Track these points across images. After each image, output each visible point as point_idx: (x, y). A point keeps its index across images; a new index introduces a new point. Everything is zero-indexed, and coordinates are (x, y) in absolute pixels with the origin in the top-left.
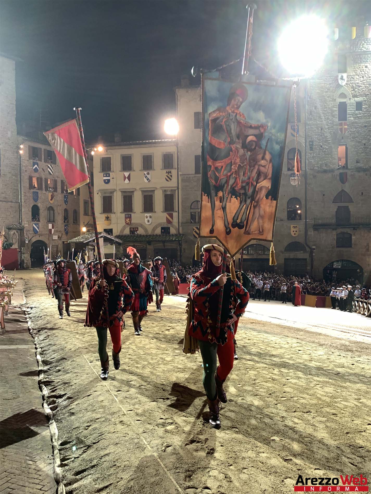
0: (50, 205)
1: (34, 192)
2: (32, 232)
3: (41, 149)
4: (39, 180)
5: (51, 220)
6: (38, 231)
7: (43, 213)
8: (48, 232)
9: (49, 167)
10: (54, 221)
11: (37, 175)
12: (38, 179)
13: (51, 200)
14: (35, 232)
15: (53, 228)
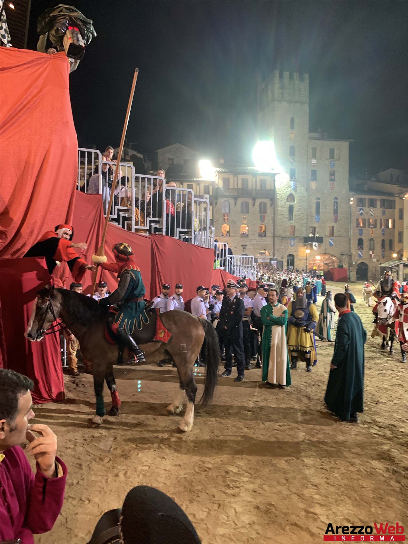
0: (371, 238)
1: (360, 229)
2: (358, 257)
3: (365, 199)
4: (364, 221)
5: (372, 248)
6: (362, 255)
7: (366, 244)
8: (369, 257)
9: (371, 211)
10: (374, 249)
11: (362, 217)
12: (363, 219)
13: (372, 234)
14: (360, 256)
15: (373, 254)
